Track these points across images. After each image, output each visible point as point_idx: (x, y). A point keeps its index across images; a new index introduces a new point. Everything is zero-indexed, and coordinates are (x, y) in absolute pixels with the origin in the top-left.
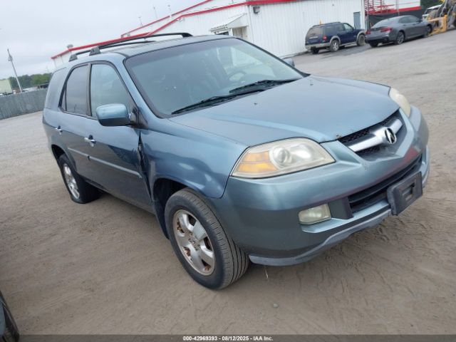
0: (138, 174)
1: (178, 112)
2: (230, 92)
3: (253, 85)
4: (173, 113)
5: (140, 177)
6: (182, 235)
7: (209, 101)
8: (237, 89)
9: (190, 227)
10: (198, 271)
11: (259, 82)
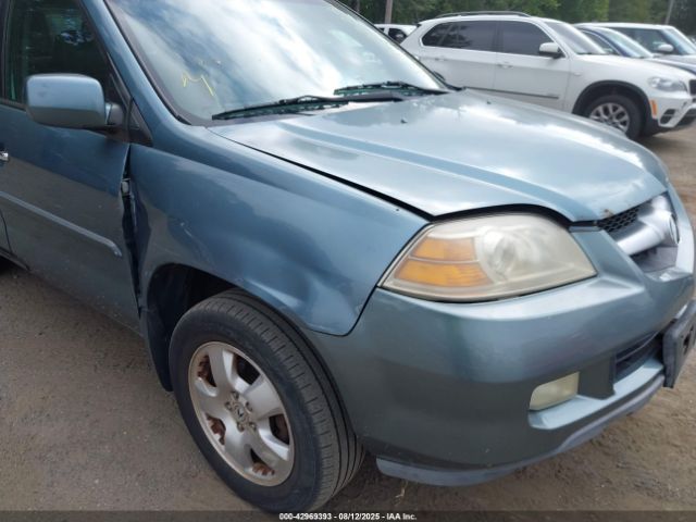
0: (111, 244)
1: (226, 117)
2: (337, 92)
3: (378, 86)
4: (216, 117)
5: (118, 252)
6: (212, 393)
7: (295, 102)
8: (348, 89)
9: (240, 384)
10: (238, 470)
11: (389, 84)
